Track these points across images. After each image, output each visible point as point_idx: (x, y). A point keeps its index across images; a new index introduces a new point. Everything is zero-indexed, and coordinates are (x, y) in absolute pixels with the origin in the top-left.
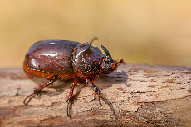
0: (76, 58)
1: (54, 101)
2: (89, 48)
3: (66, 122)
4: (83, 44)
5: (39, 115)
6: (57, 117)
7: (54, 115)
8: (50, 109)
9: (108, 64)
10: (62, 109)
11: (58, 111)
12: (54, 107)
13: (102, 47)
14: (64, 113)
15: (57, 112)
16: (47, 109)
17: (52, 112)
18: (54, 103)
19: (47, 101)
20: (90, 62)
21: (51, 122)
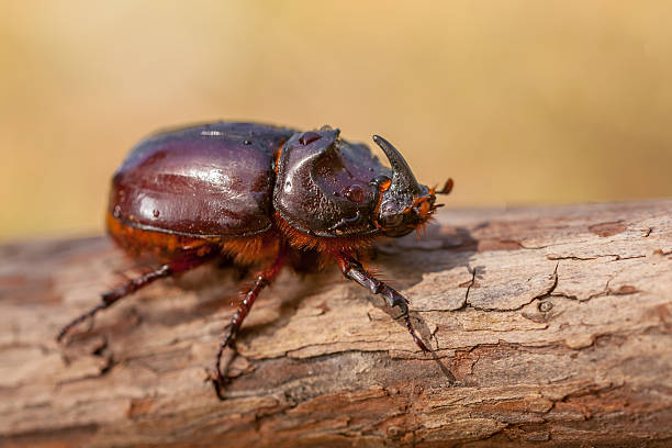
0: (288, 183)
1: (600, 329)
2: (332, 145)
3: (646, 405)
4: (309, 133)
5: (544, 381)
6: (611, 387)
7: (601, 381)
8: (586, 356)
9: (402, 200)
10: (630, 359)
11: (616, 366)
12: (600, 351)
13: (379, 140)
14: (637, 374)
15: (611, 368)
16: (574, 357)
17: (594, 370)
18: (602, 336)
19: (574, 329)
20: (337, 195)
21: (590, 405)
